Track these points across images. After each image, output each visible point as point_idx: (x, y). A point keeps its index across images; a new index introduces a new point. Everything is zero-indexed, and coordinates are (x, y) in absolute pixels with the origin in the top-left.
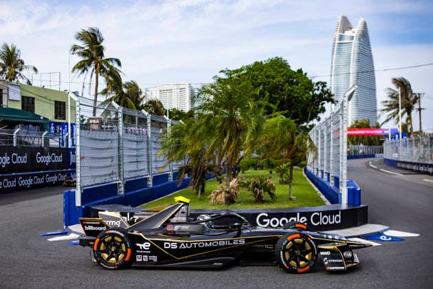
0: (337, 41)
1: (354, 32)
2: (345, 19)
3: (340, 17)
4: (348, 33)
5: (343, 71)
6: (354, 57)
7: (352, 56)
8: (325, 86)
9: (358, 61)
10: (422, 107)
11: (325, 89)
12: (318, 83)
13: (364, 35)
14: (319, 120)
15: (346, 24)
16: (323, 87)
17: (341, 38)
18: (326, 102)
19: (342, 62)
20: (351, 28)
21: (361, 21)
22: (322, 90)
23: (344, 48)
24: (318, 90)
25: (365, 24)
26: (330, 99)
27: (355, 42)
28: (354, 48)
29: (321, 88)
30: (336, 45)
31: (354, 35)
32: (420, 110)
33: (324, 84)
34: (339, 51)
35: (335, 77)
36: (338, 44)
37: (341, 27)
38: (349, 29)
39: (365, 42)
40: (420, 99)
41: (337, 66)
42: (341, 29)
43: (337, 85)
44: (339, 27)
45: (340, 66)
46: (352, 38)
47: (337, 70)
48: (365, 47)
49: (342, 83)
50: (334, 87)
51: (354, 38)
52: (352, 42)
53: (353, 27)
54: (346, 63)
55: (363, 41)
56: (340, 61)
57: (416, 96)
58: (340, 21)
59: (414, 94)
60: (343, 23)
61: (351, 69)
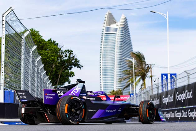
0: (105, 32)
1: (118, 25)
2: (111, 16)
3: (107, 14)
4: (113, 26)
5: (109, 57)
6: (118, 44)
7: (116, 45)
9: (121, 47)
10: (152, 75)
11: (71, 56)
12: (66, 51)
13: (125, 28)
14: (69, 82)
15: (111, 19)
17: (108, 29)
18: (73, 66)
21: (123, 17)
22: (69, 57)
23: (110, 37)
24: (66, 56)
25: (126, 20)
26: (77, 64)
27: (119, 33)
28: (117, 38)
29: (68, 55)
30: (104, 34)
31: (117, 27)
32: (151, 77)
34: (107, 39)
35: (103, 60)
36: (106, 34)
37: (108, 21)
38: (114, 23)
39: (126, 33)
40: (151, 69)
41: (105, 51)
42: (108, 23)
43: (105, 66)
44: (106, 21)
45: (107, 51)
46: (116, 30)
47: (105, 54)
48: (126, 37)
49: (109, 64)
50: (102, 67)
51: (118, 30)
52: (116, 33)
53: (117, 21)
54: (112, 49)
55: (125, 32)
56: (107, 47)
57: (148, 67)
58: (107, 17)
59: (147, 65)
60: (109, 18)
61: (116, 54)
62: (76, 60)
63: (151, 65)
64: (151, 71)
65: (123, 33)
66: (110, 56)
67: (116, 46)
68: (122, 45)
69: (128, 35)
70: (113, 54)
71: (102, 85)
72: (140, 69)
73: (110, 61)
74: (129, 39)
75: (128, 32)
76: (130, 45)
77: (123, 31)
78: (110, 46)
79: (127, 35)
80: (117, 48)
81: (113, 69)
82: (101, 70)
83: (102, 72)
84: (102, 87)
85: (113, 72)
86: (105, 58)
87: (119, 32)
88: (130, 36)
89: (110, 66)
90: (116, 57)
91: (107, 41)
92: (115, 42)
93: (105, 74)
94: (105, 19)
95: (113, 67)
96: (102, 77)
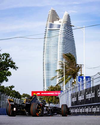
0: (48, 29)
2: (54, 13)
3: (51, 11)
4: (56, 23)
7: (59, 40)
8: (9, 57)
9: (64, 43)
11: (8, 59)
12: (4, 54)
13: (68, 25)
15: (55, 16)
16: (7, 57)
17: (51, 26)
21: (66, 13)
22: (6, 60)
23: (54, 34)
24: (3, 59)
25: (69, 16)
30: (47, 31)
31: (61, 24)
32: (81, 75)
35: (46, 55)
36: (49, 31)
38: (57, 20)
39: (69, 29)
40: (81, 68)
41: (48, 47)
42: (51, 19)
43: (48, 61)
44: (49, 18)
45: (50, 47)
46: (59, 26)
47: (48, 50)
48: (68, 33)
49: (52, 60)
50: (45, 63)
51: (61, 26)
52: (59, 29)
53: (60, 18)
54: (55, 45)
55: (67, 29)
56: (50, 43)
58: (50, 14)
59: (78, 65)
60: (53, 15)
61: (59, 49)
63: (81, 65)
64: (81, 70)
65: (65, 29)
66: (53, 51)
67: (59, 42)
68: (64, 41)
69: (71, 32)
70: (56, 50)
71: (45, 80)
72: (71, 69)
73: (53, 56)
74: (71, 35)
75: (71, 29)
76: (72, 41)
77: (66, 28)
78: (53, 42)
79: (69, 32)
80: (60, 44)
81: (56, 64)
82: (45, 65)
83: (45, 67)
85: (56, 67)
86: (48, 53)
87: (61, 29)
88: (72, 32)
89: (53, 61)
90: (59, 53)
91: (50, 37)
92: (58, 38)
93: (48, 69)
94: (49, 16)
95: (55, 62)
96: (45, 71)
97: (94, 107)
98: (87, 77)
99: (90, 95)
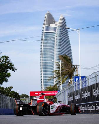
0: (44, 31)
1: (57, 25)
3: (47, 14)
5: (49, 54)
6: (57, 42)
10: (78, 74)
11: (7, 61)
14: (7, 81)
16: (6, 60)
18: (9, 69)
19: (49, 46)
20: (54, 22)
23: (50, 36)
26: (12, 68)
30: (44, 33)
33: (7, 58)
35: (43, 57)
36: (45, 33)
37: (47, 21)
38: (53, 23)
39: (64, 32)
40: (77, 69)
41: (45, 48)
43: (45, 62)
45: (47, 48)
46: (55, 29)
47: (45, 52)
48: (64, 36)
50: (43, 64)
51: (57, 28)
52: (55, 32)
53: (56, 21)
54: (51, 47)
56: (47, 45)
57: (75, 67)
58: (46, 17)
59: (74, 65)
60: (49, 18)
61: (55, 51)
62: (11, 64)
63: (77, 66)
64: (77, 71)
67: (55, 44)
68: (60, 43)
69: (67, 34)
70: (52, 52)
71: (43, 80)
72: (67, 69)
73: (49, 58)
74: (67, 37)
75: (66, 31)
76: (68, 43)
77: (62, 30)
78: (50, 44)
79: (65, 34)
80: (56, 46)
81: (53, 65)
82: (42, 66)
83: (42, 68)
84: (43, 82)
85: (53, 68)
86: (45, 55)
87: (57, 31)
88: (68, 34)
89: (50, 62)
90: (55, 54)
91: (46, 39)
92: (54, 40)
93: (45, 70)
94: (45, 19)
95: (52, 64)
96: (42, 72)
97: (90, 106)
98: (82, 77)
99: (86, 94)
